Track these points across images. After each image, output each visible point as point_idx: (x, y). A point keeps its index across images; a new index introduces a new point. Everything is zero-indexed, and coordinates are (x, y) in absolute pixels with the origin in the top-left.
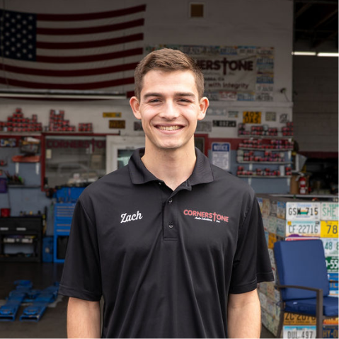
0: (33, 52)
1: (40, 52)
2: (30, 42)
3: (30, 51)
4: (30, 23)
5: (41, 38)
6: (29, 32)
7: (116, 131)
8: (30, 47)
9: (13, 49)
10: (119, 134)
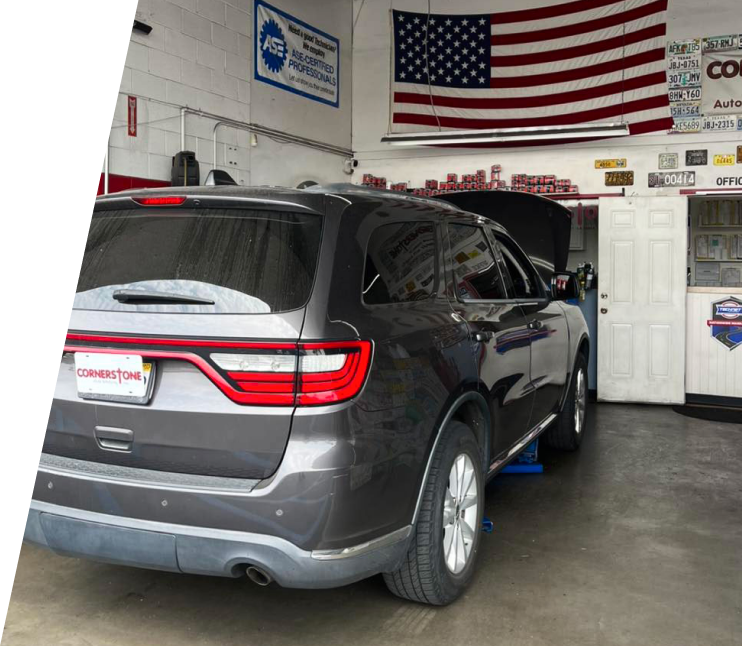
0: (486, 73)
1: (497, 72)
2: (480, 59)
3: (481, 73)
4: (481, 29)
5: (497, 51)
6: (480, 44)
7: (618, 189)
8: (482, 66)
9: (457, 72)
10: (623, 195)
